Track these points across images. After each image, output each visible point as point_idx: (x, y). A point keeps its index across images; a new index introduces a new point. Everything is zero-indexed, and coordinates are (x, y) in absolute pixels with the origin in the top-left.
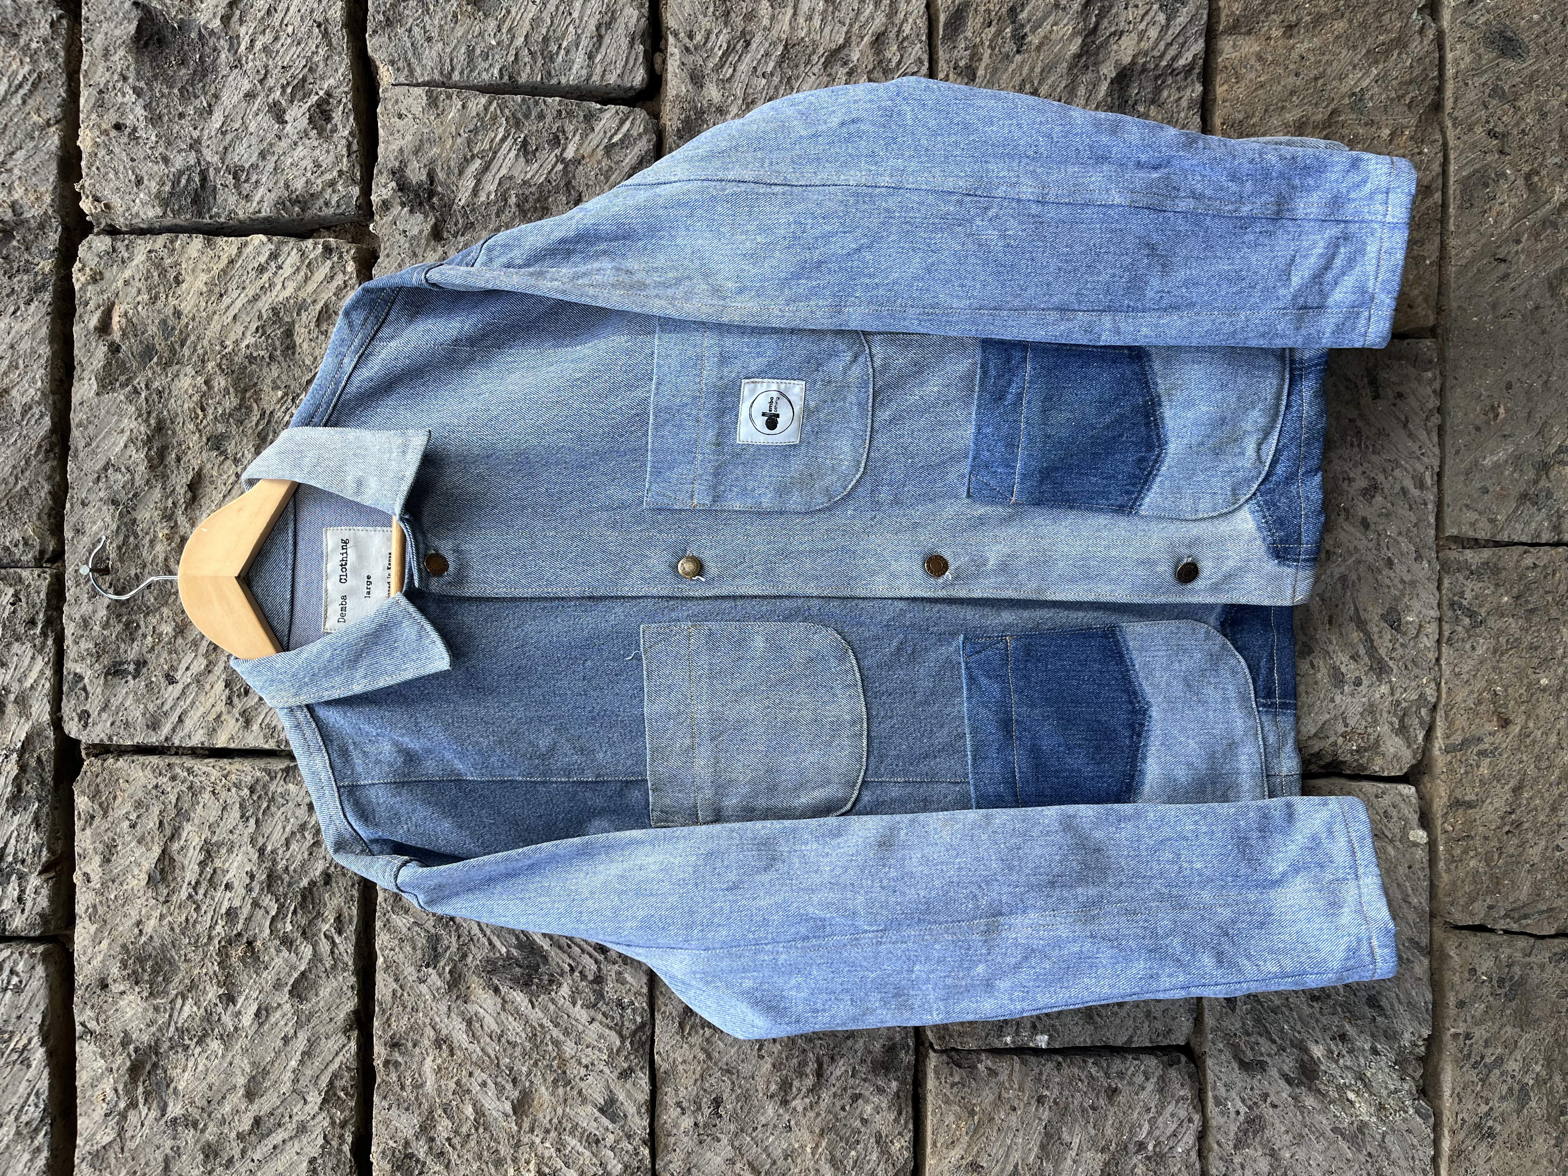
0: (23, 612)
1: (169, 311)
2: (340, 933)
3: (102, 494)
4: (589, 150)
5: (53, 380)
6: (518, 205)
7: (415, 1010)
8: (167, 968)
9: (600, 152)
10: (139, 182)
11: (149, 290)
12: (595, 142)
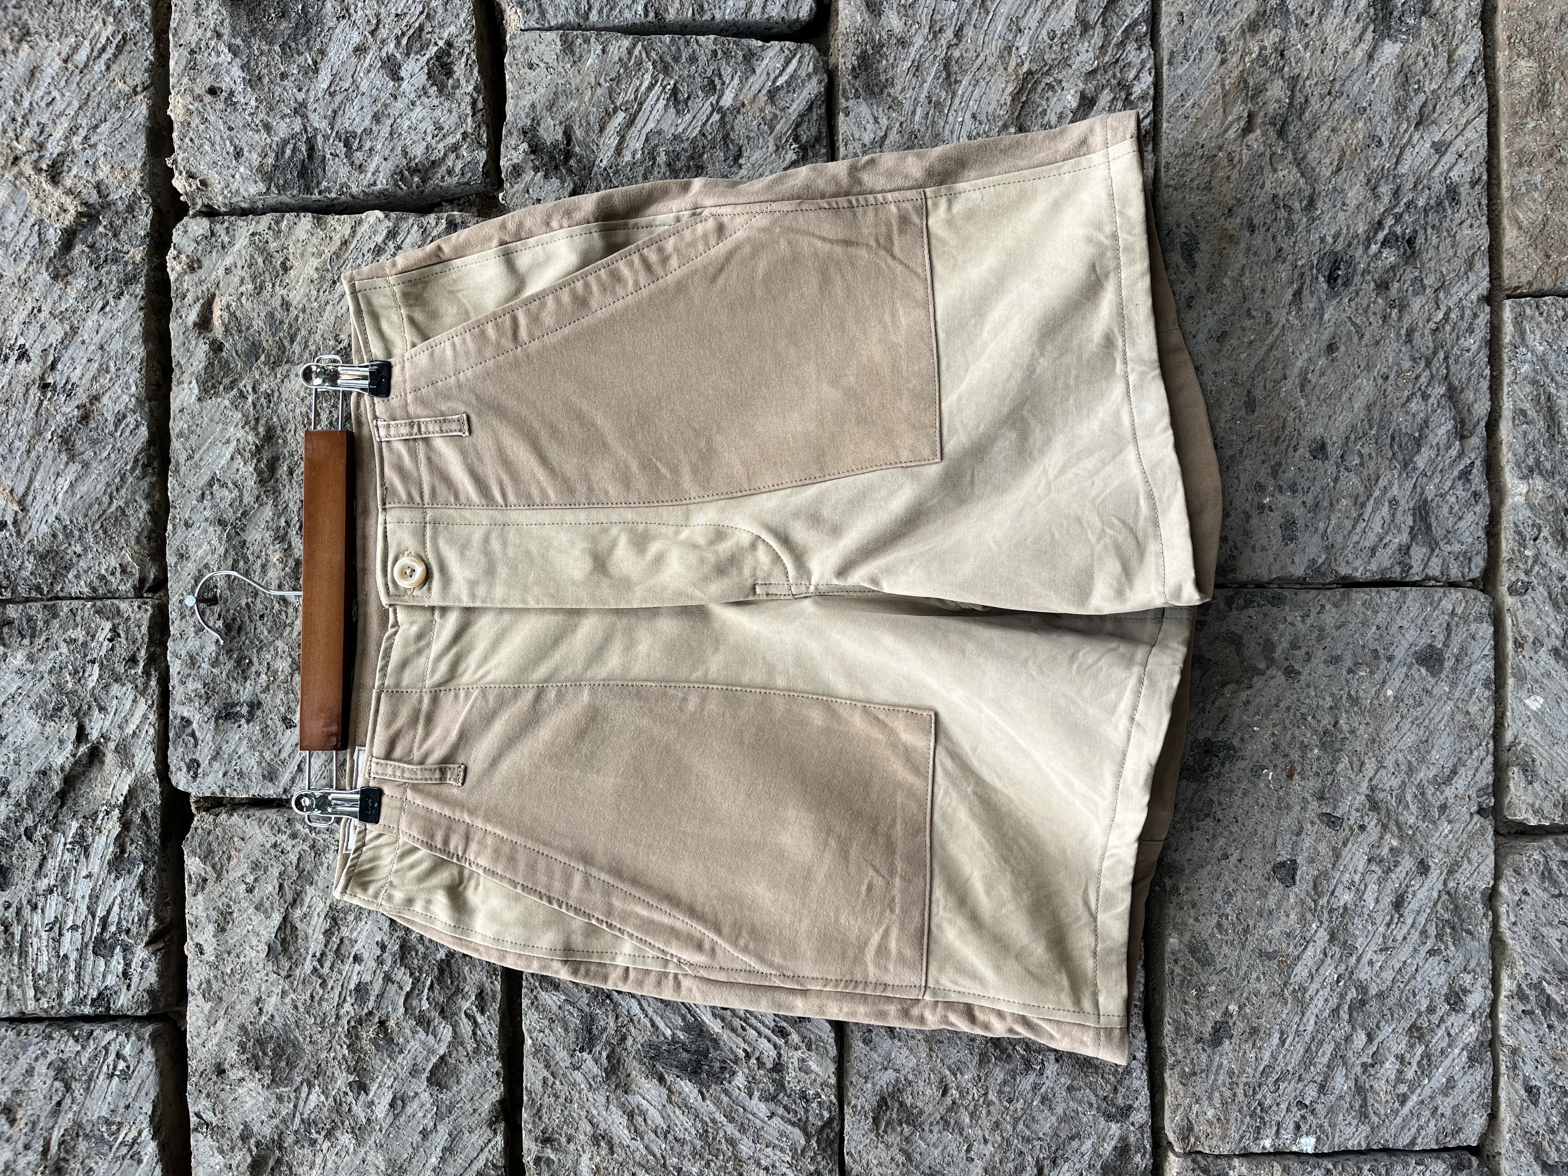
0: (123, 649)
1: (276, 302)
2: (482, 1012)
3: (207, 513)
4: (750, 95)
5: (148, 385)
6: (669, 165)
7: (569, 1100)
8: (290, 1050)
9: (763, 98)
10: (238, 154)
11: (254, 278)
12: (757, 87)
